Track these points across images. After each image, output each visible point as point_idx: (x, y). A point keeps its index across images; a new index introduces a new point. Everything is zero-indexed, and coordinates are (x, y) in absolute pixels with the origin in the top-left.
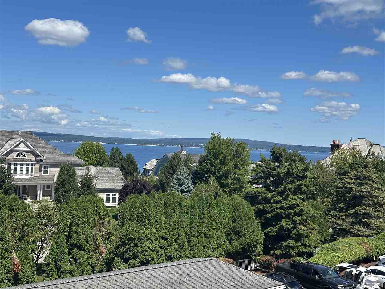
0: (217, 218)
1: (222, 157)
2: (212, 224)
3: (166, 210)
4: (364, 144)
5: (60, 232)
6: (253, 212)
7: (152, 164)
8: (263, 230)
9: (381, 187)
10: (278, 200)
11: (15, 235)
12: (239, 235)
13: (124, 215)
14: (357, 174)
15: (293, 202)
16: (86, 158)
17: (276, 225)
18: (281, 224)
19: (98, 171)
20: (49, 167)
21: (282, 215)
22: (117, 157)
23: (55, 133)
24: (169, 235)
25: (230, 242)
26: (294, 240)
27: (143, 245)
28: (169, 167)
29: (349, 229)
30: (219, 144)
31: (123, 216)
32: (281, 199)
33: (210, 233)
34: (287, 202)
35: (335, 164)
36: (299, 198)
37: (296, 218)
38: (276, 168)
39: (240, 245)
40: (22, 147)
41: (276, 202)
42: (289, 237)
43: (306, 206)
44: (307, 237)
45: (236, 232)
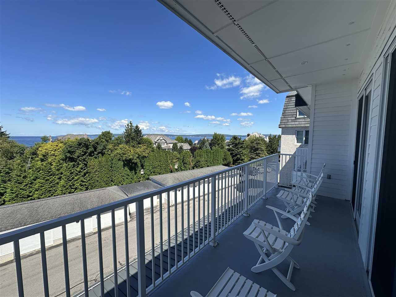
0: (220, 155)
1: (218, 139)
2: (219, 157)
3: (207, 154)
5: (181, 160)
6: (230, 153)
7: (197, 142)
8: (232, 158)
9: (263, 145)
14: (257, 142)
15: (240, 150)
16: (178, 141)
18: (237, 156)
19: (183, 144)
20: (169, 144)
21: (237, 154)
22: (187, 140)
24: (208, 160)
25: (224, 162)
26: (241, 160)
27: (201, 163)
28: (202, 143)
29: (254, 157)
30: (216, 135)
31: (195, 156)
33: (218, 159)
35: (249, 140)
36: (242, 149)
37: (241, 155)
38: (235, 141)
39: (226, 162)
40: (161, 138)
41: (236, 151)
42: (239, 160)
43: (244, 151)
44: (244, 159)
45: (225, 159)
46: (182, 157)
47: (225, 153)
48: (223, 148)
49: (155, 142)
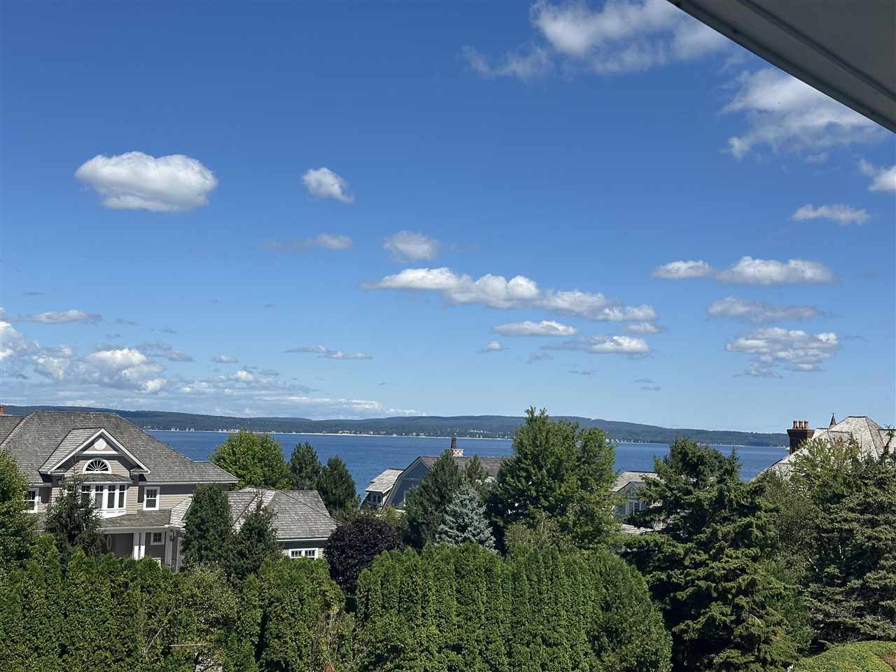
0: (568, 601)
1: (553, 462)
2: (560, 615)
3: (460, 585)
4: (863, 429)
5: (242, 636)
6: (646, 587)
7: (386, 481)
8: (668, 627)
10: (700, 561)
11: (156, 644)
12: (618, 639)
13: (370, 597)
14: (865, 501)
15: (734, 564)
16: (239, 469)
17: (699, 615)
18: (710, 613)
19: (273, 500)
20: (158, 491)
21: (710, 594)
22: (308, 467)
23: (132, 410)
24: (467, 640)
25: (598, 655)
26: (738, 649)
27: (412, 663)
28: (430, 488)
29: (851, 624)
30: (544, 434)
31: (368, 600)
32: (707, 557)
33: (556, 635)
34: (720, 565)
35: (803, 475)
36: (746, 556)
37: (742, 600)
38: (691, 488)
39: (621, 661)
40: (101, 447)
41: (697, 565)
42: (725, 643)
43: (760, 572)
44: (767, 641)
45: (613, 633)
46: (258, 614)
47: (607, 578)
48: (591, 534)
49: (46, 477)
